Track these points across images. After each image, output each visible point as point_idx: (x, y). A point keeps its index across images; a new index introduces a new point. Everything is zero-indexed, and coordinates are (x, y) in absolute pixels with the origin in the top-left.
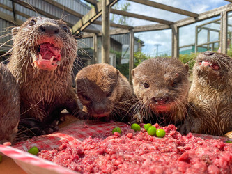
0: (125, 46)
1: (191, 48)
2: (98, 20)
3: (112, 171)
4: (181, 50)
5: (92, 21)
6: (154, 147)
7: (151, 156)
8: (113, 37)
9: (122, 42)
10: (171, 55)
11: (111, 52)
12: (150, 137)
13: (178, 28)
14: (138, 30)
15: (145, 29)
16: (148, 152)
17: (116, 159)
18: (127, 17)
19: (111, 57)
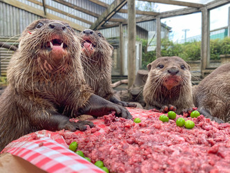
0: (151, 33)
2: (123, 8)
5: (117, 9)
6: (182, 139)
7: (179, 148)
8: (138, 24)
9: (147, 29)
10: (200, 40)
11: (137, 40)
12: (178, 129)
13: (209, 10)
14: (164, 16)
15: (172, 14)
16: (175, 143)
17: (145, 149)
18: (152, 3)
19: (137, 45)
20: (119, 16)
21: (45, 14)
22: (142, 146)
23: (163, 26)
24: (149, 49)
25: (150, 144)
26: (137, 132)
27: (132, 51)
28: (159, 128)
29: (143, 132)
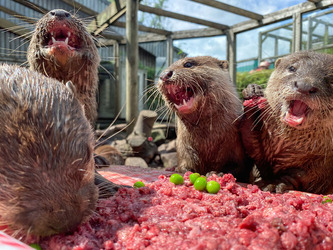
0: (160, 59)
1: (252, 63)
2: (120, 20)
3: (142, 247)
4: (239, 66)
5: (111, 21)
6: (203, 209)
7: (199, 223)
8: (142, 46)
9: (155, 53)
11: (140, 68)
12: (197, 194)
13: (235, 34)
14: (178, 36)
15: (189, 35)
16: (195, 217)
17: (148, 229)
18: (162, 18)
19: (140, 74)
20: (113, 31)
23: (176, 50)
25: (155, 221)
26: (136, 203)
27: (134, 83)
29: (145, 202)
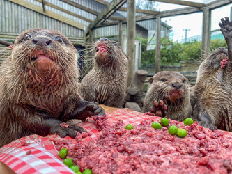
0: (151, 32)
2: (123, 6)
4: (213, 34)
5: (117, 7)
6: (173, 148)
7: (169, 158)
8: (138, 23)
9: (148, 28)
10: (201, 40)
11: (136, 39)
12: (170, 137)
13: (210, 10)
14: (164, 15)
15: (172, 13)
16: (166, 153)
17: (135, 159)
18: (153, 2)
19: (136, 43)
20: (119, 14)
21: (44, 10)
22: (132, 155)
23: (164, 25)
24: (149, 48)
25: (140, 153)
26: (128, 140)
27: (131, 50)
28: (150, 136)
29: (134, 140)
